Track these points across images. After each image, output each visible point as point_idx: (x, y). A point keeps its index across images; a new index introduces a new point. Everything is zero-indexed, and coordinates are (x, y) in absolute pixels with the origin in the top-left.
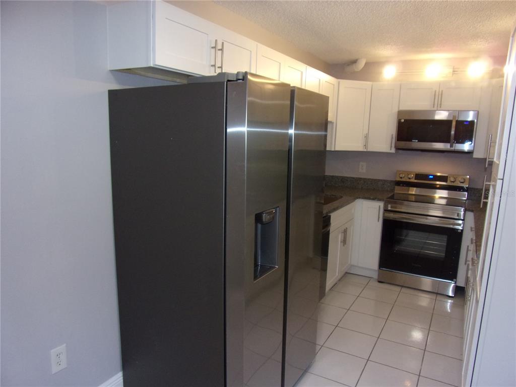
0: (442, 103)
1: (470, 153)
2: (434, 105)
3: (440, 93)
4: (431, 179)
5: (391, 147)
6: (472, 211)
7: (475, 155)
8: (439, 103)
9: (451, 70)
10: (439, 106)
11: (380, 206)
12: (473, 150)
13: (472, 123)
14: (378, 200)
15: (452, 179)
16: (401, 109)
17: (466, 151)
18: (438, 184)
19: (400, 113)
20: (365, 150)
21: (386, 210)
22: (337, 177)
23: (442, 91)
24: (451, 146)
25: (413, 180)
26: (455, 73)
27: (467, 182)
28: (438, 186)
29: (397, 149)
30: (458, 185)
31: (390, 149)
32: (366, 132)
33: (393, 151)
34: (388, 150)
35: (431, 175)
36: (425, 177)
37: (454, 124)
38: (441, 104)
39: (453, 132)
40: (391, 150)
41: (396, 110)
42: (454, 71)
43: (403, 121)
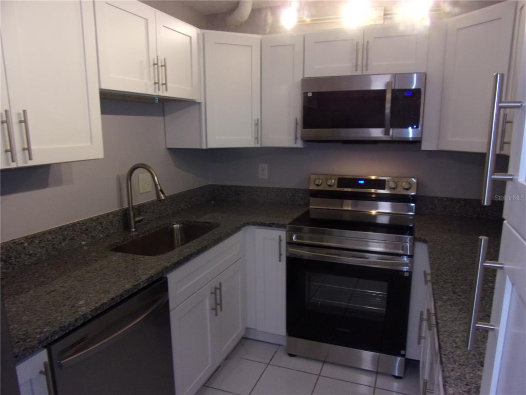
0: (369, 62)
1: (416, 142)
2: (357, 66)
3: (365, 47)
4: (361, 186)
5: (296, 138)
6: (425, 241)
7: (425, 146)
8: (365, 63)
9: (382, 13)
10: (364, 68)
11: (280, 237)
12: (421, 138)
13: (417, 92)
14: (276, 227)
15: (392, 185)
16: (307, 75)
17: (411, 140)
18: (373, 193)
19: (306, 82)
20: (258, 146)
21: (290, 243)
22: (230, 187)
23: (368, 42)
24: (387, 133)
25: (335, 188)
26: (386, 18)
27: (414, 187)
28: (374, 196)
29: (306, 141)
30: (401, 193)
31: (294, 141)
32: (257, 115)
33: (299, 144)
34: (292, 145)
35: (361, 180)
36: (352, 182)
37: (389, 96)
38: (367, 65)
39: (388, 110)
40: (296, 143)
41: (299, 78)
42: (385, 15)
43: (310, 95)
